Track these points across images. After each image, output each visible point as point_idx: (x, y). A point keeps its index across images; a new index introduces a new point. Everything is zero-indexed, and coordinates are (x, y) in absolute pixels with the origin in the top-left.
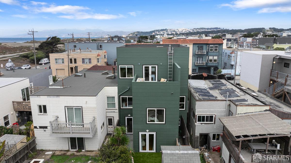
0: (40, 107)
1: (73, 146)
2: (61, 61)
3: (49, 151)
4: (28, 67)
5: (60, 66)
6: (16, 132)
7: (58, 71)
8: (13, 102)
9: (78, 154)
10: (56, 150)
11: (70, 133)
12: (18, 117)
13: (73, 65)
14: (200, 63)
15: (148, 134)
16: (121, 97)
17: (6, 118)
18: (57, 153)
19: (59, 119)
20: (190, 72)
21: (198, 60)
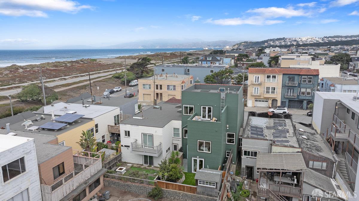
0: (126, 132)
1: (146, 162)
2: (148, 87)
3: (130, 163)
4: (119, 89)
5: (147, 91)
6: (109, 147)
7: (145, 96)
8: (108, 126)
9: (149, 168)
10: (134, 164)
11: (143, 152)
12: (111, 137)
13: (159, 91)
14: (290, 95)
15: (198, 160)
16: (184, 129)
17: (103, 137)
18: (135, 166)
20: (279, 104)
21: (288, 91)
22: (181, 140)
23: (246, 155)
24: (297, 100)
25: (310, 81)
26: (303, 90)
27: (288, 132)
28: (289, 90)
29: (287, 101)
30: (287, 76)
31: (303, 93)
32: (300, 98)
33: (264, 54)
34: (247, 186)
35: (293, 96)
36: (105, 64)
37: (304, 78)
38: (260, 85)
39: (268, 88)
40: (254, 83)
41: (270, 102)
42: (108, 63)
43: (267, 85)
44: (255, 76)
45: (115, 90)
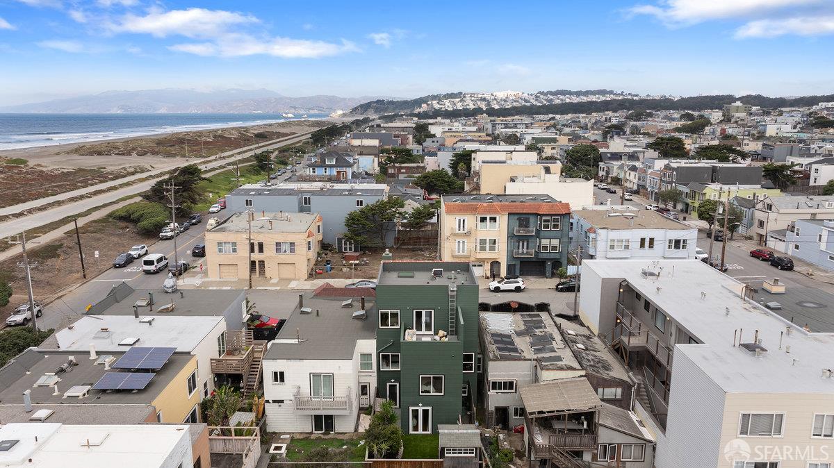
0: (275, 374)
1: (318, 427)
2: (230, 247)
3: (284, 433)
5: (228, 257)
7: (223, 268)
8: (211, 360)
9: (326, 437)
10: (293, 433)
11: (319, 409)
12: (216, 383)
13: (256, 256)
14: (523, 252)
15: (421, 409)
16: (381, 354)
17: (205, 385)
18: (298, 437)
19: (301, 390)
20: (503, 273)
21: (519, 246)
22: (375, 374)
23: (496, 389)
24: (534, 260)
25: (555, 226)
26: (545, 242)
27: (553, 339)
28: (521, 244)
29: (518, 263)
30: (516, 217)
31: (545, 247)
32: (541, 256)
33: (434, 139)
34: (505, 443)
35: (527, 253)
36: (56, 172)
37: (545, 221)
38: (468, 234)
39: (483, 242)
40: (457, 232)
41: (487, 266)
42: (65, 171)
43: (481, 235)
44: (458, 218)
45: (134, 253)
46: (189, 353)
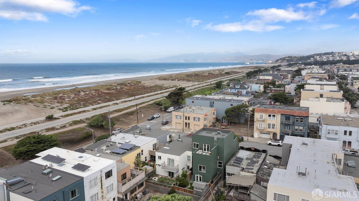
0: (159, 156)
1: (170, 175)
2: (179, 117)
3: (161, 175)
4: (159, 116)
5: (179, 121)
6: (149, 165)
7: (177, 124)
8: (149, 150)
9: (171, 179)
11: (168, 169)
12: (150, 158)
13: (187, 121)
14: (287, 131)
15: (199, 176)
17: (146, 158)
18: (163, 177)
19: (165, 163)
20: (278, 138)
21: (285, 127)
22: (191, 163)
23: (228, 175)
25: (302, 121)
26: (296, 127)
27: (258, 163)
28: (286, 128)
30: (284, 116)
31: (296, 130)
32: (294, 133)
35: (289, 131)
36: (148, 86)
37: (297, 119)
38: (264, 121)
39: (269, 125)
40: (259, 119)
41: (272, 135)
42: (151, 86)
43: (269, 122)
44: (260, 114)
45: (155, 116)
46: (140, 147)
